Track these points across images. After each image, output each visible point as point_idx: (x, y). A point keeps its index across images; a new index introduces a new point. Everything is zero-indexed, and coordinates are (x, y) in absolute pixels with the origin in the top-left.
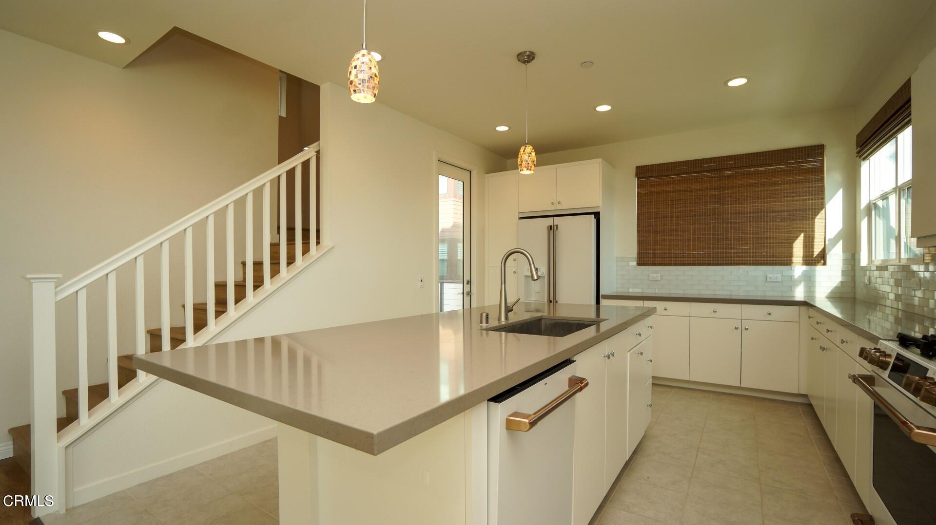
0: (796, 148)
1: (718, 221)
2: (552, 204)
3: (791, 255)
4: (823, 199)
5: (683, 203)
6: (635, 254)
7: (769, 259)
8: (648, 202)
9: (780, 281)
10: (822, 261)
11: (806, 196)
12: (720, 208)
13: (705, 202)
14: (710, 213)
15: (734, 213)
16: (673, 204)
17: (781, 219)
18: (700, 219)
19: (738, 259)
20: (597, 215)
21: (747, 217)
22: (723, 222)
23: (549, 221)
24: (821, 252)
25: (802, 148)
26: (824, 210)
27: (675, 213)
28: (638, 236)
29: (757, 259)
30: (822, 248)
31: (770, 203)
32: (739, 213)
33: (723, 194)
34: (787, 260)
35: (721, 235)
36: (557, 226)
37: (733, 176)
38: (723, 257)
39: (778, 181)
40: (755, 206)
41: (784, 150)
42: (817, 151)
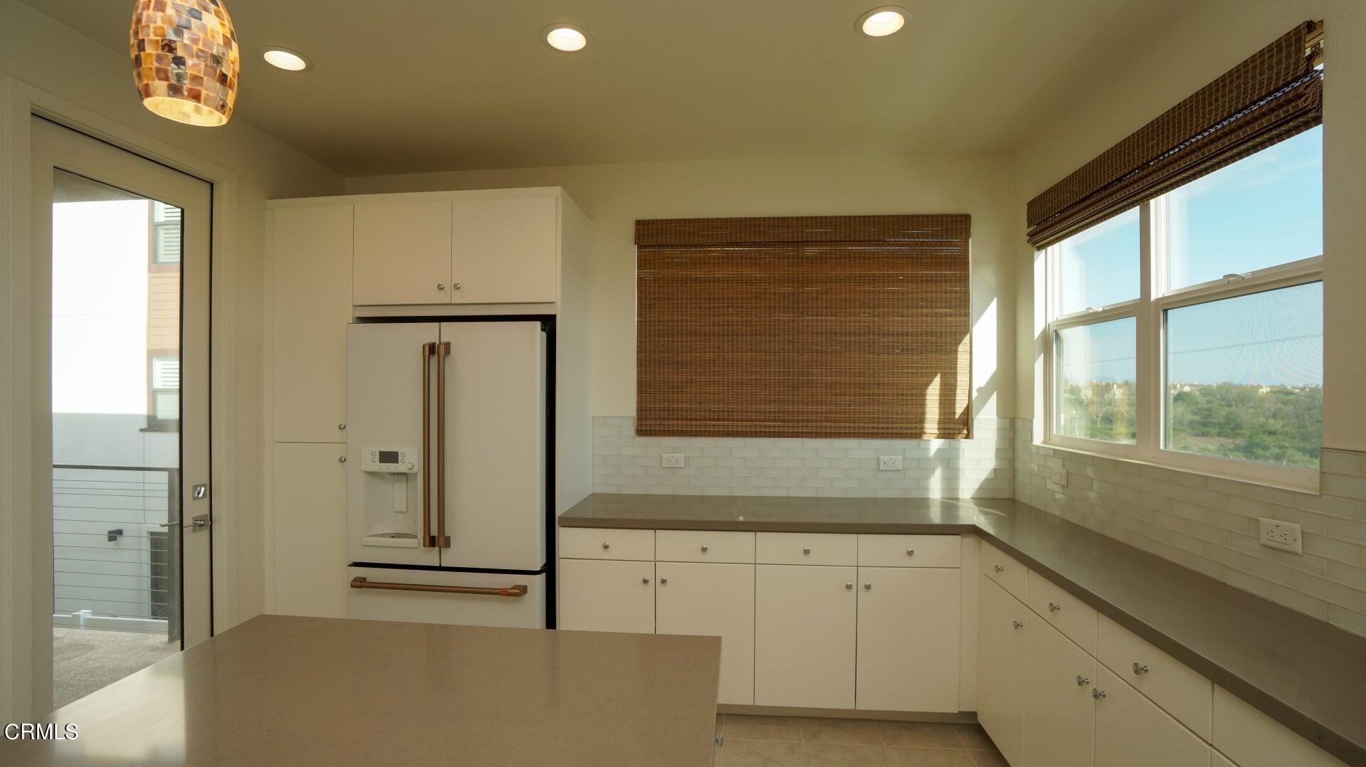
0: (927, 216)
1: (793, 347)
2: (440, 288)
3: (921, 420)
4: (967, 315)
5: (728, 307)
6: (632, 411)
7: (881, 425)
8: (659, 298)
9: (901, 468)
10: (965, 431)
11: (941, 308)
12: (798, 321)
13: (770, 307)
14: (779, 329)
15: (822, 333)
16: (710, 308)
17: (903, 350)
18: (761, 342)
19: (829, 424)
20: (548, 323)
21: (845, 342)
22: (803, 350)
23: (429, 333)
24: (963, 413)
25: (937, 216)
26: (968, 336)
27: (714, 325)
28: (639, 372)
29: (862, 425)
30: (965, 406)
31: (883, 316)
32: (831, 333)
33: (803, 293)
34: (916, 428)
35: (798, 376)
36: (448, 345)
37: (821, 258)
38: (803, 421)
39: (898, 275)
40: (859, 321)
41: (908, 216)
42: (958, 225)
